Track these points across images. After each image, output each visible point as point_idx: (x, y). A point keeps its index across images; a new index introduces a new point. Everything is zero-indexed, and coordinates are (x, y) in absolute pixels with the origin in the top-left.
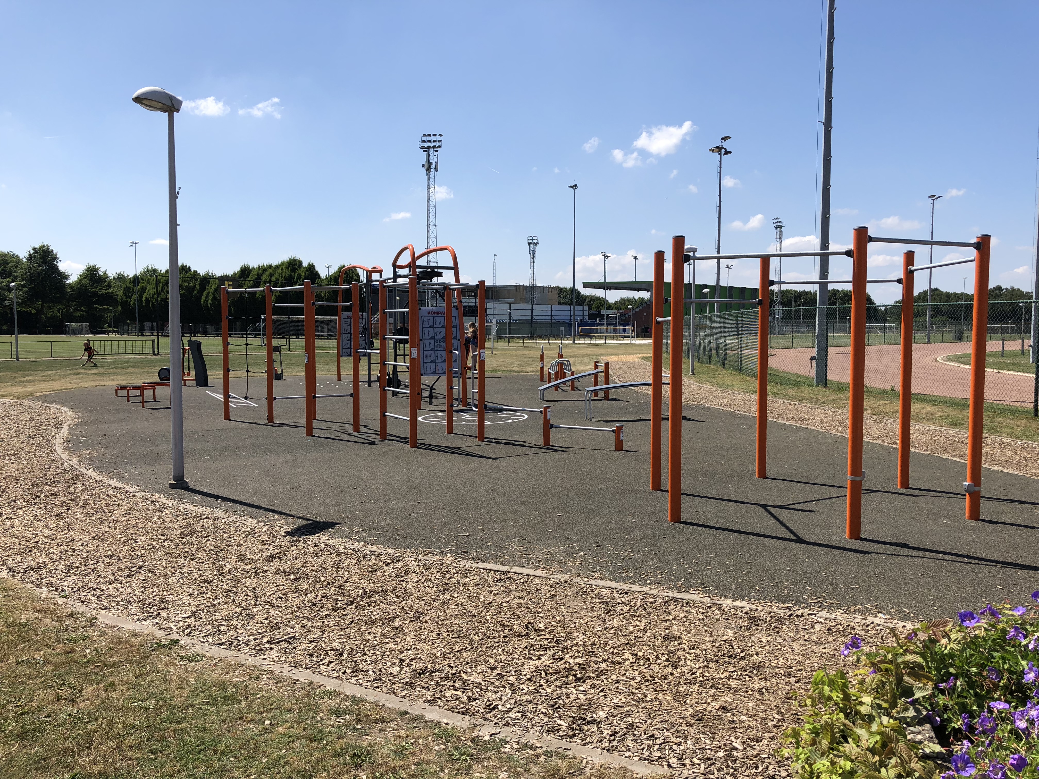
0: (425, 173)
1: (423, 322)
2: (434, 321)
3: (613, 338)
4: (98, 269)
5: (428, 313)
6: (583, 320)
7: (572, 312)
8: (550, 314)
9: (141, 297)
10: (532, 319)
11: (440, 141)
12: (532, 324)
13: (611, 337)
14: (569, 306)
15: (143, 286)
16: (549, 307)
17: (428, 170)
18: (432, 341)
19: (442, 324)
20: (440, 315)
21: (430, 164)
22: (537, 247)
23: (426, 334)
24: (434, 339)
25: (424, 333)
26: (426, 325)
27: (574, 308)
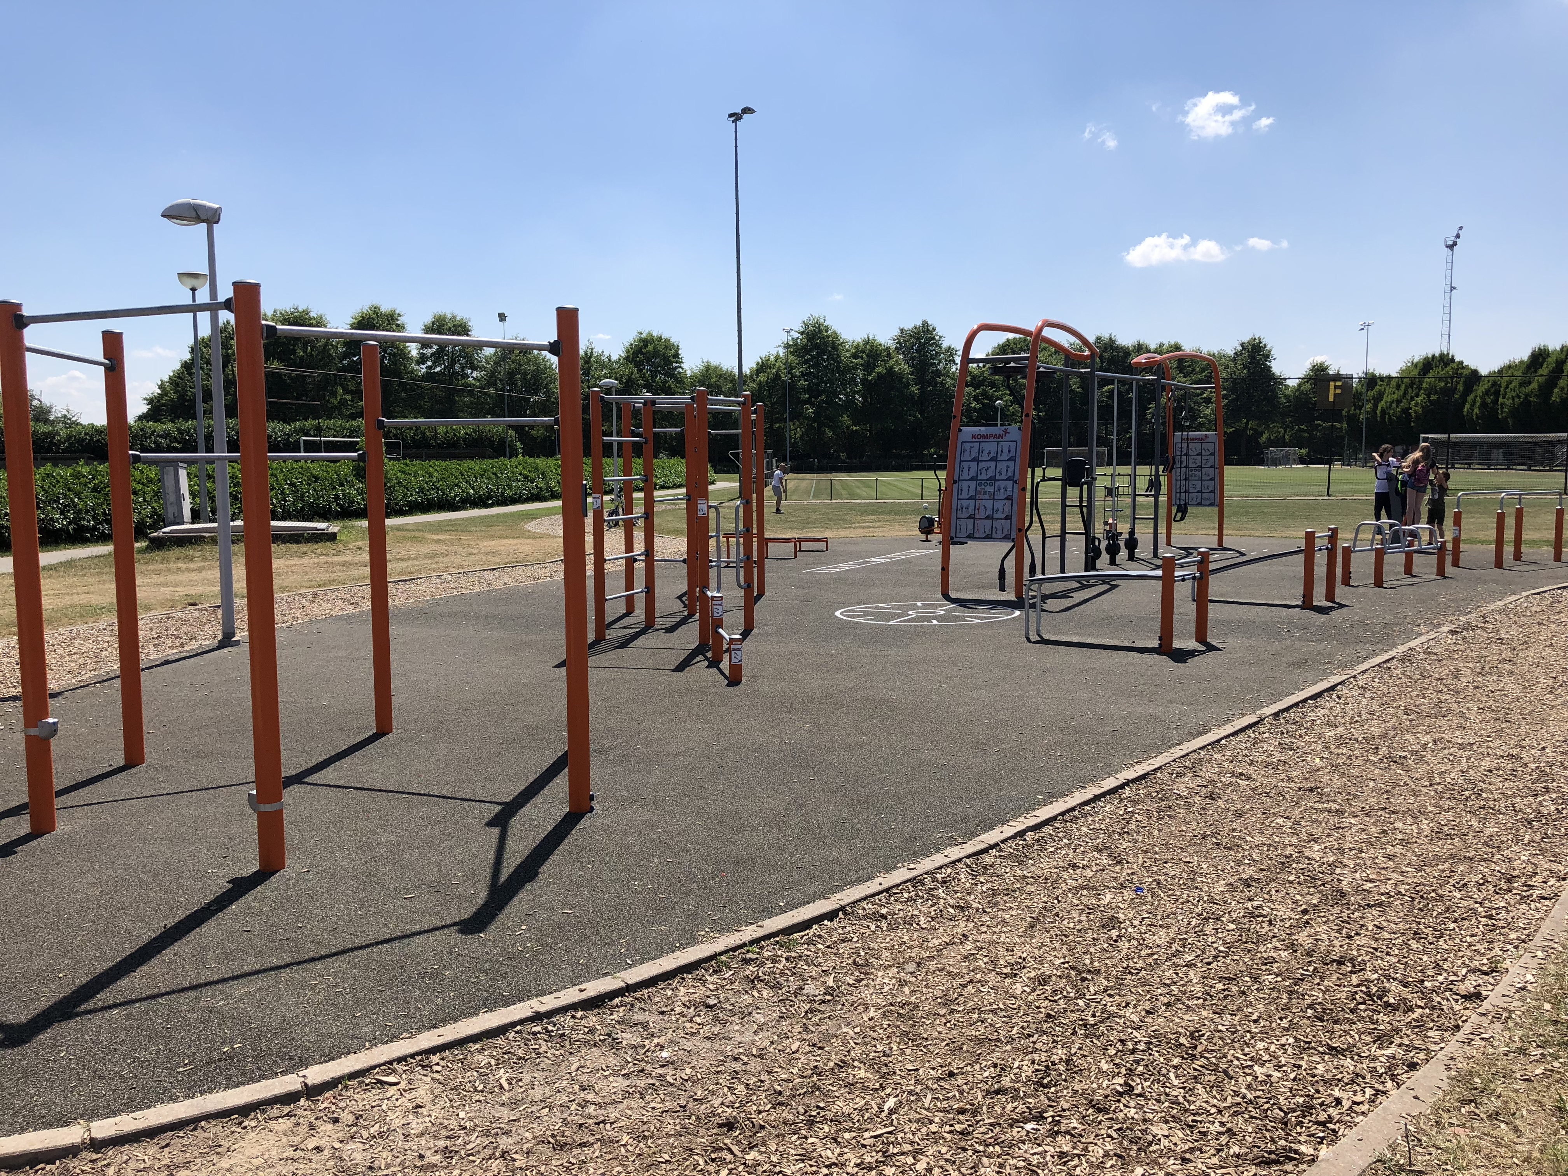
1: (963, 451)
2: (980, 451)
4: (1327, 368)
5: (973, 437)
9: (1375, 406)
15: (1380, 390)
18: (973, 484)
19: (992, 455)
20: (992, 439)
23: (966, 470)
24: (977, 480)
25: (961, 470)
26: (967, 456)
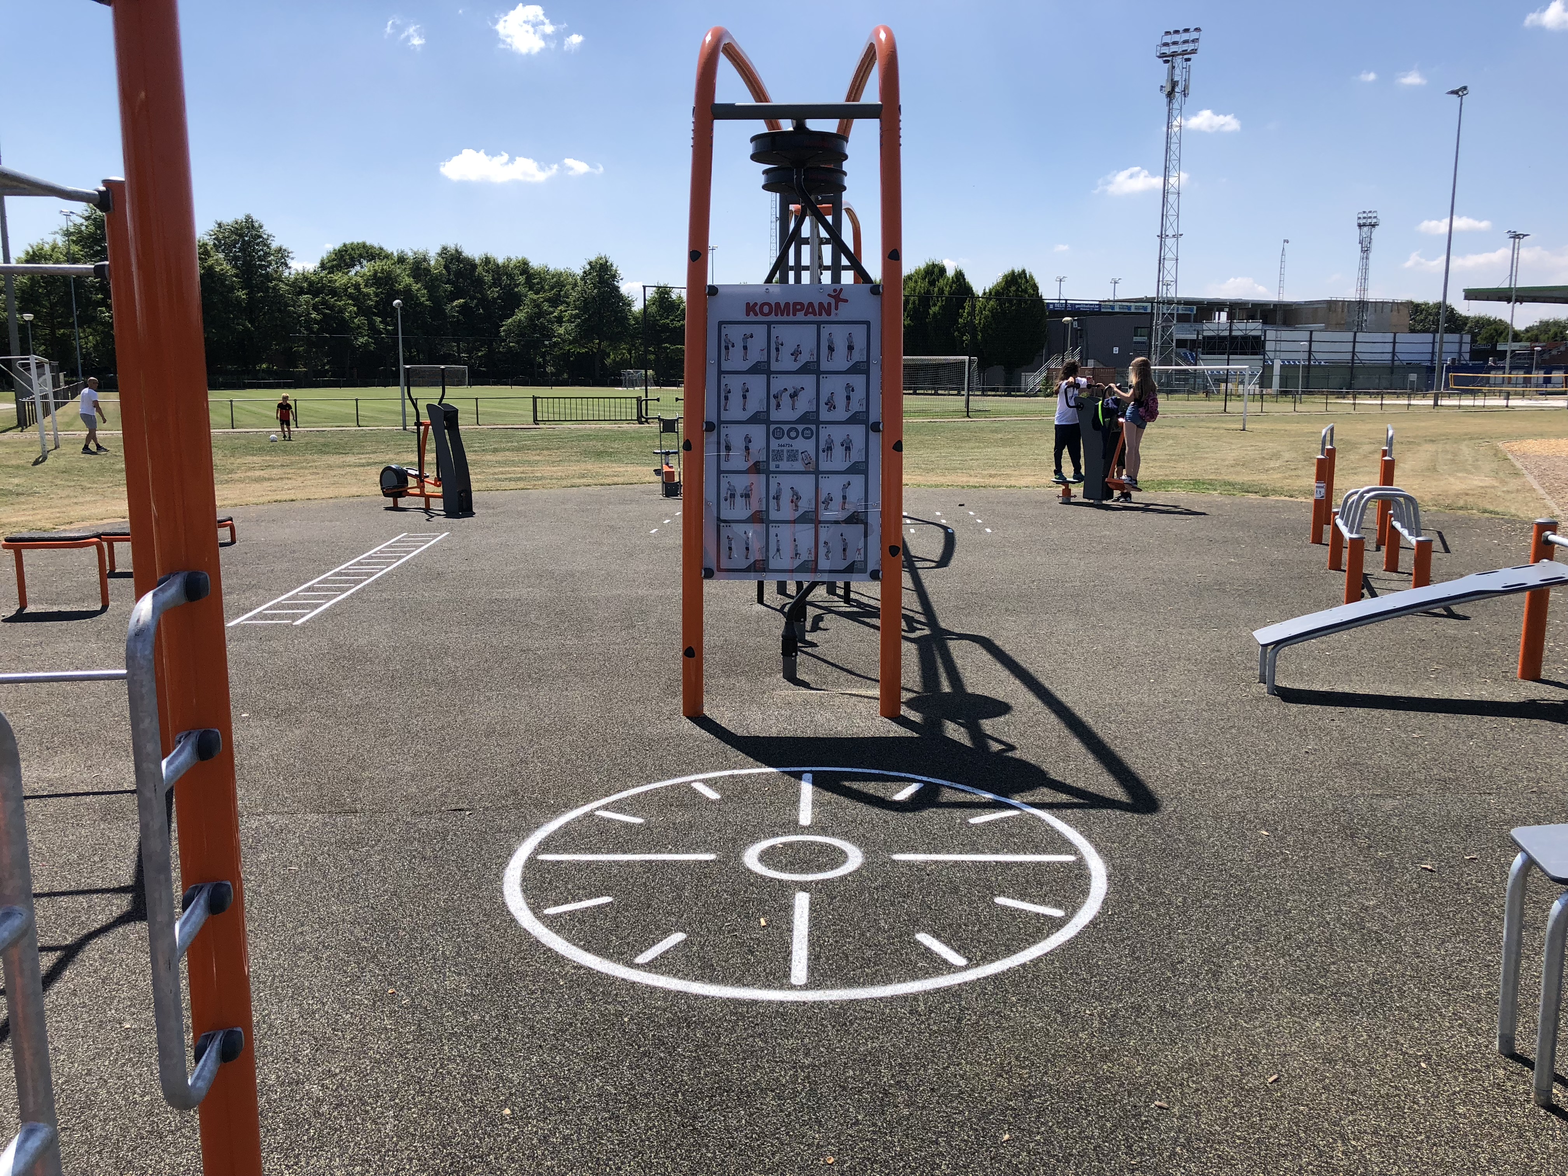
0: (1165, 100)
1: (724, 347)
3: (1523, 395)
6: (1459, 360)
7: (1437, 346)
8: (1391, 350)
10: (1353, 359)
11: (1195, 41)
12: (1352, 368)
13: (1516, 393)
14: (1431, 335)
16: (1389, 337)
17: (1170, 95)
18: (758, 432)
19: (804, 358)
21: (1174, 84)
22: (1376, 231)
23: (735, 398)
24: (767, 422)
27: (1442, 337)
